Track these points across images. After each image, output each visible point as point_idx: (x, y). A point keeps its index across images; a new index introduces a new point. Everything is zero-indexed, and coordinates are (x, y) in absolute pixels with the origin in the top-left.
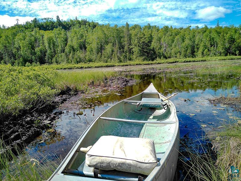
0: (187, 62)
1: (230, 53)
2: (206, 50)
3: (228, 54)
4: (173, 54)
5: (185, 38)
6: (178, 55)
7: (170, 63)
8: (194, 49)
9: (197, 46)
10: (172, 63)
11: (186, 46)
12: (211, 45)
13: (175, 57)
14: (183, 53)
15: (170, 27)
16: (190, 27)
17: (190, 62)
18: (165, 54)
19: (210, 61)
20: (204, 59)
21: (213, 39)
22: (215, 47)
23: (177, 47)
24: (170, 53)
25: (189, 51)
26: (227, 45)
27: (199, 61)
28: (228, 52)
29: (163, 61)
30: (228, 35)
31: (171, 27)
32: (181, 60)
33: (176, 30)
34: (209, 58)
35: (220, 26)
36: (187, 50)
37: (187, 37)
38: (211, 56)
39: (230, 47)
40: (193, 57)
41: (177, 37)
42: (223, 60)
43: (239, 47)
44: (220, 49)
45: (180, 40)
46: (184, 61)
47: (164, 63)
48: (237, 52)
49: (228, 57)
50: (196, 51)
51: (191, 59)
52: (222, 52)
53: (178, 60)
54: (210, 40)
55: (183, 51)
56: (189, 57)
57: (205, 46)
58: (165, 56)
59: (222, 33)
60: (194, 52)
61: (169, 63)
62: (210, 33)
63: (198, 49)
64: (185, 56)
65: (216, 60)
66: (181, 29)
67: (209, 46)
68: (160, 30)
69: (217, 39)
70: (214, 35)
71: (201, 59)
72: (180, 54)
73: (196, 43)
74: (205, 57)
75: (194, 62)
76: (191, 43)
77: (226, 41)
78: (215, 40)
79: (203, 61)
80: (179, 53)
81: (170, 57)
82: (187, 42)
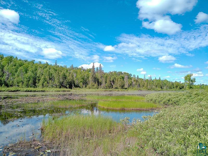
0: (28, 91)
1: (63, 86)
2: (46, 82)
3: (62, 87)
4: (15, 83)
5: (28, 71)
6: (20, 84)
7: (12, 91)
8: (35, 80)
9: (38, 78)
10: (13, 91)
11: (29, 77)
12: (50, 79)
13: (17, 86)
14: (25, 83)
15: (15, 58)
16: (34, 61)
17: (31, 91)
18: (8, 82)
19: (48, 91)
20: (43, 89)
21: (51, 74)
22: (53, 81)
23: (20, 77)
24: (13, 82)
25: (31, 81)
26: (61, 80)
27: (39, 91)
28: (62, 85)
29: (3, 89)
30: (62, 73)
31: (17, 57)
32: (23, 89)
33: (21, 62)
34: (48, 89)
35: (58, 65)
36: (29, 80)
37: (30, 69)
38: (50, 88)
39: (63, 81)
40: (34, 87)
41: (20, 68)
42: (58, 91)
43: (69, 82)
44: (56, 82)
45: (23, 71)
46: (25, 90)
47: (4, 91)
48: (68, 86)
49: (62, 89)
50: (37, 82)
51: (32, 89)
52: (58, 85)
53: (19, 89)
54: (49, 75)
55: (25, 81)
56: (31, 87)
57: (45, 79)
58: (7, 84)
59: (58, 71)
60: (36, 83)
61: (10, 91)
62: (49, 69)
63: (39, 80)
64: (27, 85)
65: (52, 91)
66: (26, 61)
67: (48, 79)
68: (5, 59)
69: (55, 75)
70: (52, 71)
71: (41, 89)
72: (23, 84)
73: (38, 75)
74: (45, 88)
75: (34, 91)
76: (33, 75)
77: (61, 77)
78: (53, 75)
79: (43, 91)
80: (21, 83)
81: (11, 86)
82: (30, 73)
